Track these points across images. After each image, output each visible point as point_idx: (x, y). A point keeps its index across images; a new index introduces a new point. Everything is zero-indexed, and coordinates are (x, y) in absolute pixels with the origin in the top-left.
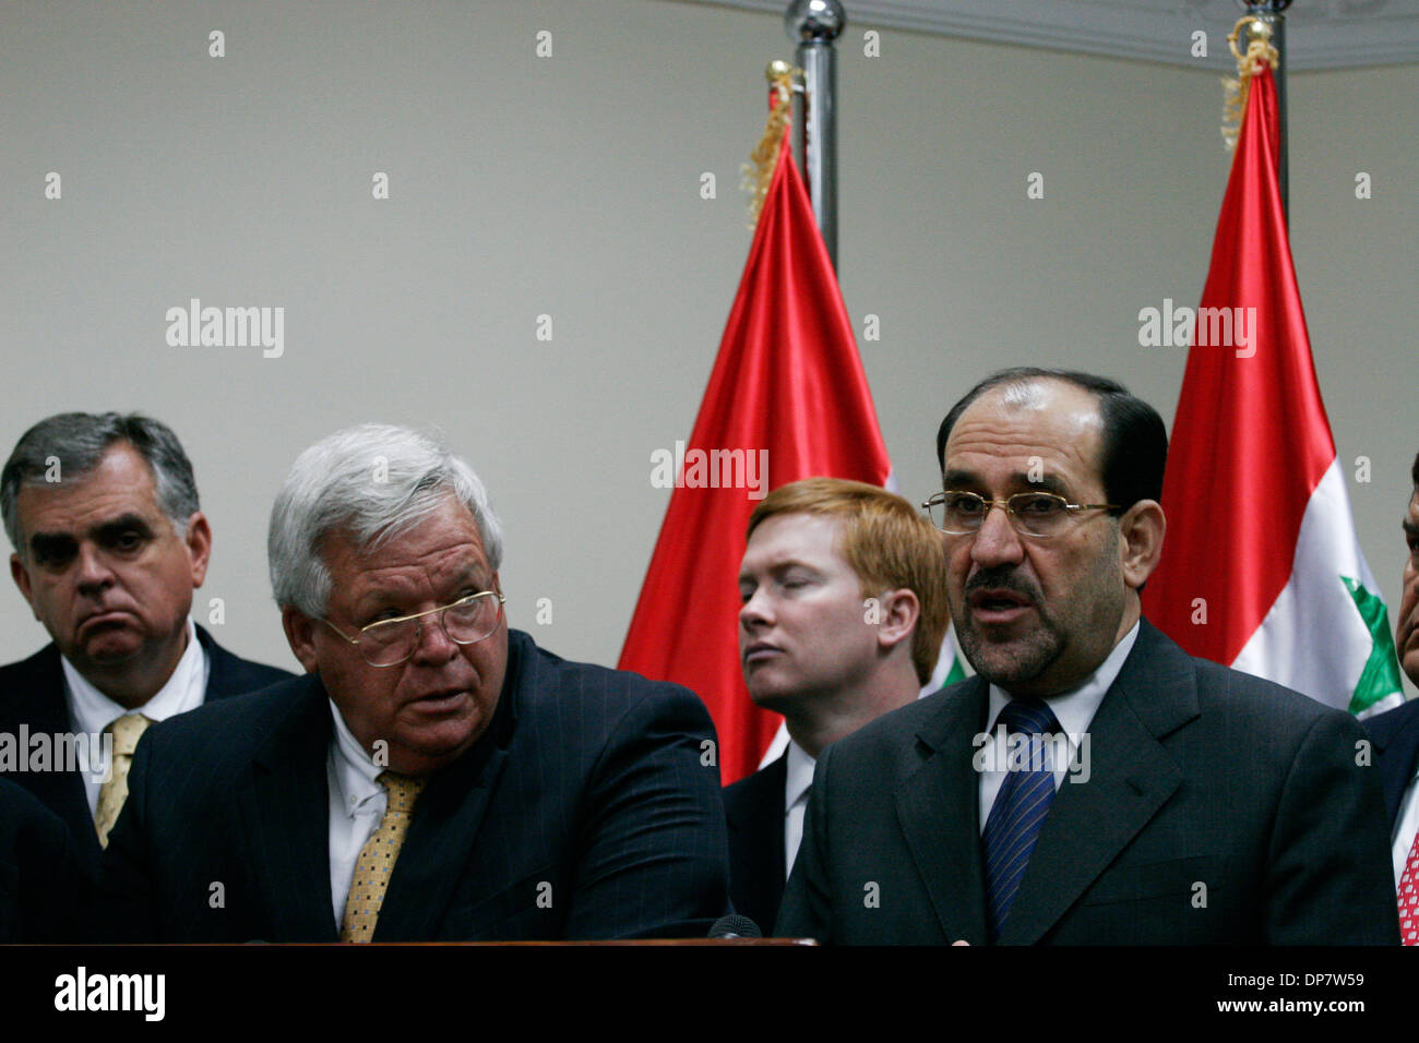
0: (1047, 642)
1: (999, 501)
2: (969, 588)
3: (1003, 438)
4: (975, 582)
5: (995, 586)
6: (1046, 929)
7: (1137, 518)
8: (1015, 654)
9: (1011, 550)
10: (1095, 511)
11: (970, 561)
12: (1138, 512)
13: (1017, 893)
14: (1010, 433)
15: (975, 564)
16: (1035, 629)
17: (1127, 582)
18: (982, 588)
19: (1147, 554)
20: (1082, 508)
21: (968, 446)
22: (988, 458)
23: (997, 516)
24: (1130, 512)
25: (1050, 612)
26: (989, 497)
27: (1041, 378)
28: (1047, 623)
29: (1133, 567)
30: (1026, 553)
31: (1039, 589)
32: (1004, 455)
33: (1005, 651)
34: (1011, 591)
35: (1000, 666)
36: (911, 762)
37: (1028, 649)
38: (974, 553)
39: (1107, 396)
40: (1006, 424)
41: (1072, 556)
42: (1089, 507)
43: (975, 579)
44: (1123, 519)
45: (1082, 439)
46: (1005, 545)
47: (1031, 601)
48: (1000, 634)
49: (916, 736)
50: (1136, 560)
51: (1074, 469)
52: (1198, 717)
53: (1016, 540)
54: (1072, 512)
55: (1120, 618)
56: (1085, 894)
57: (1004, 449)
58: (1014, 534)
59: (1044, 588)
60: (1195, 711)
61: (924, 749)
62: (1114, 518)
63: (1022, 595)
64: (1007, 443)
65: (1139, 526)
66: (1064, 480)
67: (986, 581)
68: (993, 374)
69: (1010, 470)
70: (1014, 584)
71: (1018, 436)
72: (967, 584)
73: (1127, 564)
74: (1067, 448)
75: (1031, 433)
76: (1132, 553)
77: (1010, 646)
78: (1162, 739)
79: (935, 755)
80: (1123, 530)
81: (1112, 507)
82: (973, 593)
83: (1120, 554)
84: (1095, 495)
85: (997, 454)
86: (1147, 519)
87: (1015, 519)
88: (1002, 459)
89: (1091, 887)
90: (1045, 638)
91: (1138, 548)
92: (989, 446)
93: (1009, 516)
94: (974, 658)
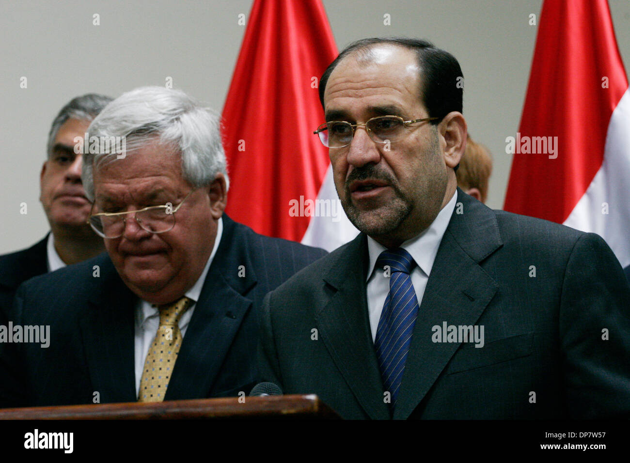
0: (401, 207)
1: (361, 124)
2: (348, 181)
3: (359, 85)
4: (352, 176)
5: (365, 177)
6: (426, 393)
7: (449, 124)
8: (382, 215)
9: (372, 154)
10: (422, 122)
11: (347, 164)
12: (449, 120)
13: (404, 371)
14: (362, 81)
15: (351, 166)
16: (393, 199)
17: (447, 164)
18: (356, 180)
19: (458, 145)
20: (413, 122)
21: (337, 94)
22: (351, 99)
23: (361, 134)
24: (444, 121)
25: (402, 189)
26: (354, 122)
27: (379, 44)
28: (400, 195)
29: (451, 155)
30: (382, 155)
31: (393, 175)
32: (361, 97)
33: (375, 215)
34: (375, 179)
35: (373, 224)
36: (323, 299)
37: (389, 211)
38: (349, 158)
39: (421, 50)
40: (360, 75)
41: (410, 152)
42: (417, 121)
43: (351, 176)
44: (440, 126)
45: (408, 79)
46: (367, 151)
47: (389, 183)
48: (371, 204)
49: (324, 280)
50: (452, 150)
51: (405, 99)
52: (502, 246)
53: (374, 147)
54: (407, 126)
55: (445, 187)
56: (447, 367)
57: (361, 92)
58: (373, 144)
59: (396, 174)
60: (500, 243)
61: (330, 288)
62: (434, 126)
63: (382, 180)
64: (362, 88)
65: (451, 129)
66: (400, 108)
67: (359, 175)
68: (349, 45)
69: (366, 106)
70: (376, 175)
71: (368, 82)
72: (347, 179)
73: (446, 154)
74: (400, 87)
75: (375, 79)
76: (449, 146)
77: (378, 211)
78: (482, 263)
79: (338, 292)
80: (442, 132)
81: (433, 119)
82: (350, 185)
83: (441, 149)
84: (421, 112)
85: (356, 96)
86: (455, 123)
87: (371, 134)
88: (360, 99)
89: (450, 362)
90: (399, 204)
91: (452, 142)
92: (351, 92)
93: (368, 132)
94: (356, 221)
